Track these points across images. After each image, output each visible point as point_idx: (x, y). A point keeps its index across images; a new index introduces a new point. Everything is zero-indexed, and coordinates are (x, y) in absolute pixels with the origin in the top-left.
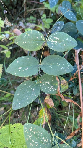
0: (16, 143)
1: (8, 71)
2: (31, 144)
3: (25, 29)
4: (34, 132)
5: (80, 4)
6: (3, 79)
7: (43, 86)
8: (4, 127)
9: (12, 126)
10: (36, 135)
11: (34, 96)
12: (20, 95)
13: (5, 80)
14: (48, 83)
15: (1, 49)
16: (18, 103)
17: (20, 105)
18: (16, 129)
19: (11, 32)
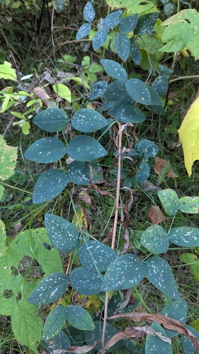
0: (39, 250)
1: (26, 156)
2: (53, 236)
3: (53, 84)
4: (57, 225)
5: (154, 32)
6: (19, 171)
7: (73, 175)
8: (23, 233)
9: (34, 231)
10: (59, 228)
11: (60, 187)
12: (42, 186)
13: (23, 173)
14: (79, 171)
15: (13, 118)
16: (39, 196)
17: (43, 198)
18: (39, 234)
19: (29, 92)
